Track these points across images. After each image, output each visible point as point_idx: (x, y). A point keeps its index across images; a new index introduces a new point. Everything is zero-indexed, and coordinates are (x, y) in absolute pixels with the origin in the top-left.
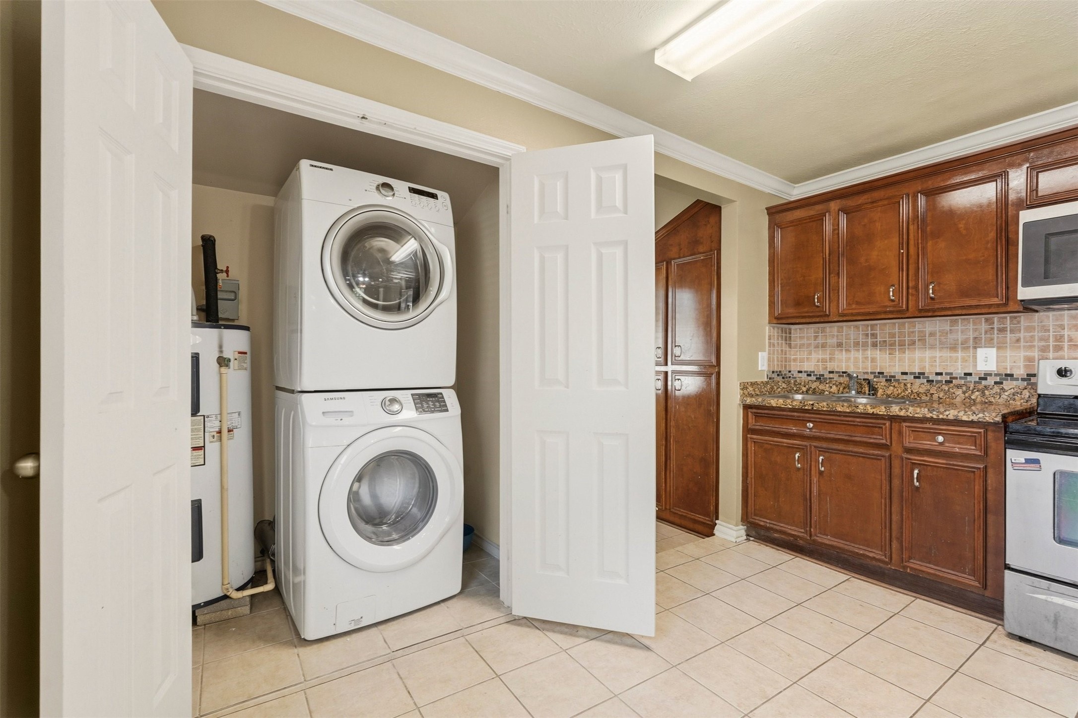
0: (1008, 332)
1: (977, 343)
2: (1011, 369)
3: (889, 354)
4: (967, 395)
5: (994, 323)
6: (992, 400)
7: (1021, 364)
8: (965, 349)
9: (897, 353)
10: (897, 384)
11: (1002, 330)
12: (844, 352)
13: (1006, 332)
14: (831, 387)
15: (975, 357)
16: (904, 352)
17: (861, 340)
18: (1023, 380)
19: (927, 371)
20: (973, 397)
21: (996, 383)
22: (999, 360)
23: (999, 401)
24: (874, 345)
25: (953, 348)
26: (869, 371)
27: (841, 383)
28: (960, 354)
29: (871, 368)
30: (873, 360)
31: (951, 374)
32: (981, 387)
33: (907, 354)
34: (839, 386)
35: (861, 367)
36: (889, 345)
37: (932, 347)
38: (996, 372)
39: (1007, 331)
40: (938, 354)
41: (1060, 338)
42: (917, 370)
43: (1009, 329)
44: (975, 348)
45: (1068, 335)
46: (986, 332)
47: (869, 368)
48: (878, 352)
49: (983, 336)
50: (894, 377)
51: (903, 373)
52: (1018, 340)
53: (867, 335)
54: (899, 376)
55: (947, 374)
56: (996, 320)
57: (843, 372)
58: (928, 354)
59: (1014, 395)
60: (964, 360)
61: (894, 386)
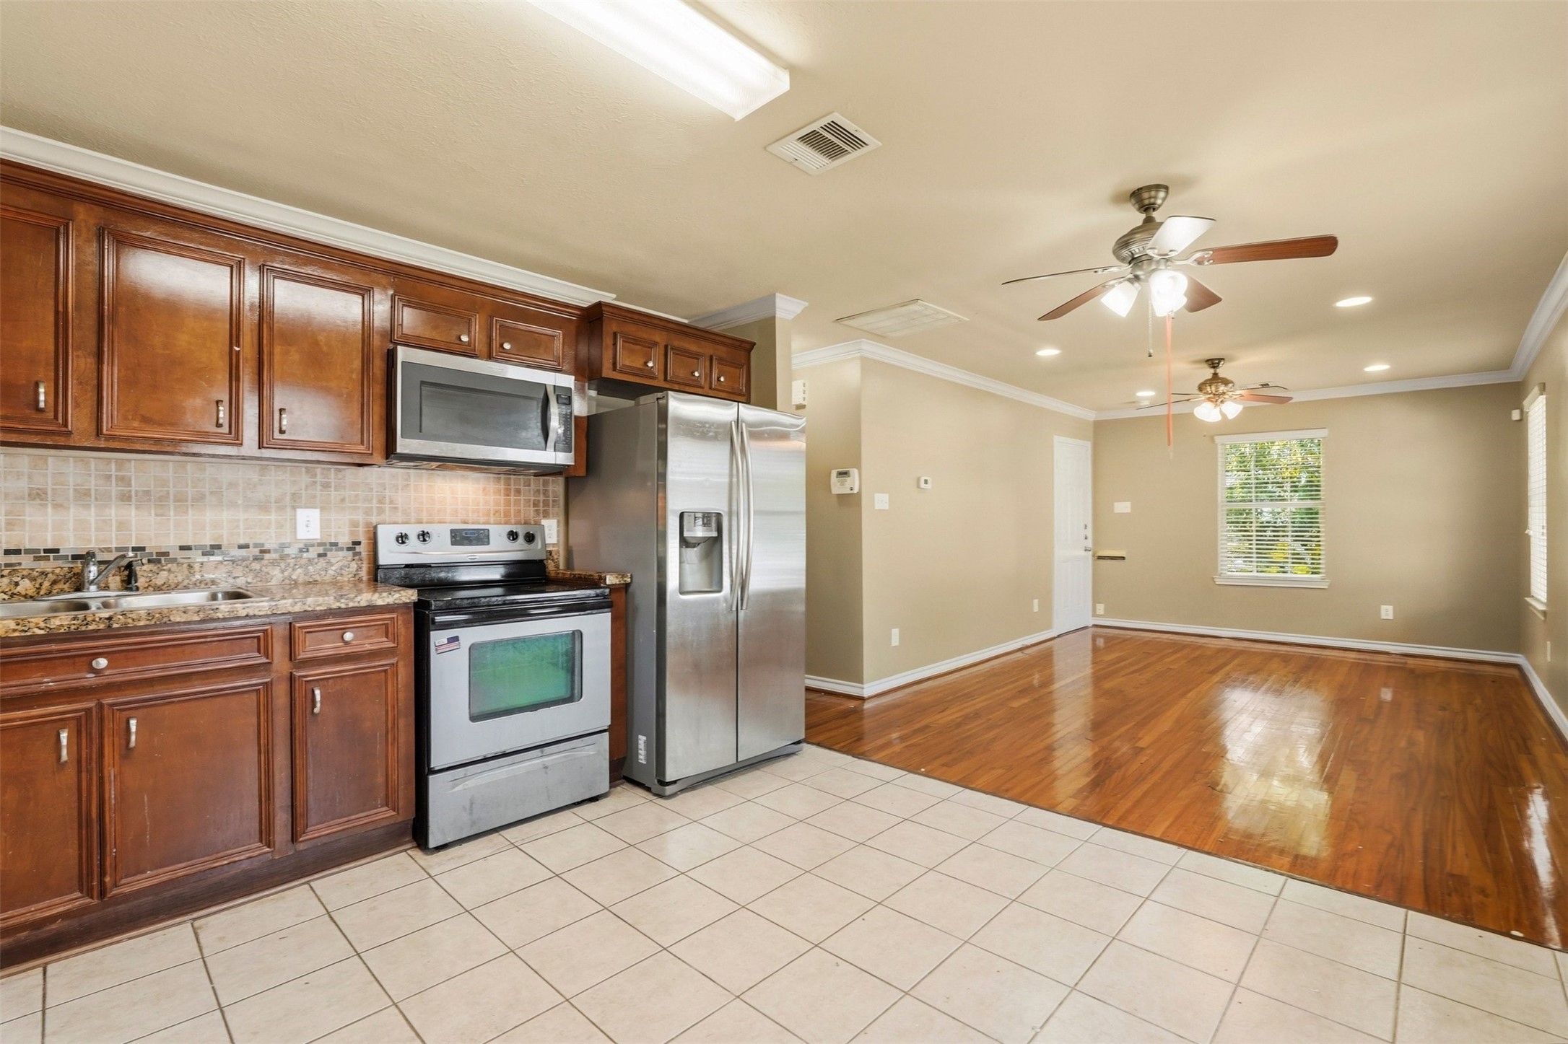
0: (332, 489)
1: (297, 501)
2: (336, 536)
3: (156, 515)
4: (286, 574)
5: (316, 475)
6: (317, 578)
7: (346, 530)
8: (281, 509)
9: (172, 513)
10: (175, 565)
11: (326, 486)
12: (50, 510)
13: (329, 489)
14: (17, 584)
15: (294, 520)
16: (186, 512)
17: (93, 488)
18: (349, 549)
19: (224, 543)
20: (294, 577)
21: (320, 555)
22: (325, 525)
23: (325, 578)
24: (125, 498)
25: (264, 507)
26: (114, 546)
27: (44, 574)
28: (273, 517)
29: (117, 539)
30: (122, 526)
31: (263, 545)
32: (303, 562)
33: (191, 515)
34: (39, 581)
35: (93, 538)
36: (157, 500)
37: (232, 504)
38: (319, 541)
39: (330, 487)
40: (242, 516)
41: (381, 501)
42: (208, 541)
43: (333, 484)
44: (294, 508)
45: (390, 496)
46: (307, 487)
47: (114, 540)
48: (133, 512)
49: (303, 491)
50: (166, 554)
51: (182, 548)
52: (343, 500)
53: (108, 478)
54: (175, 553)
55: (256, 546)
56: (318, 471)
57: (46, 551)
58: (226, 515)
59: (341, 569)
60: (280, 525)
61: (169, 570)
